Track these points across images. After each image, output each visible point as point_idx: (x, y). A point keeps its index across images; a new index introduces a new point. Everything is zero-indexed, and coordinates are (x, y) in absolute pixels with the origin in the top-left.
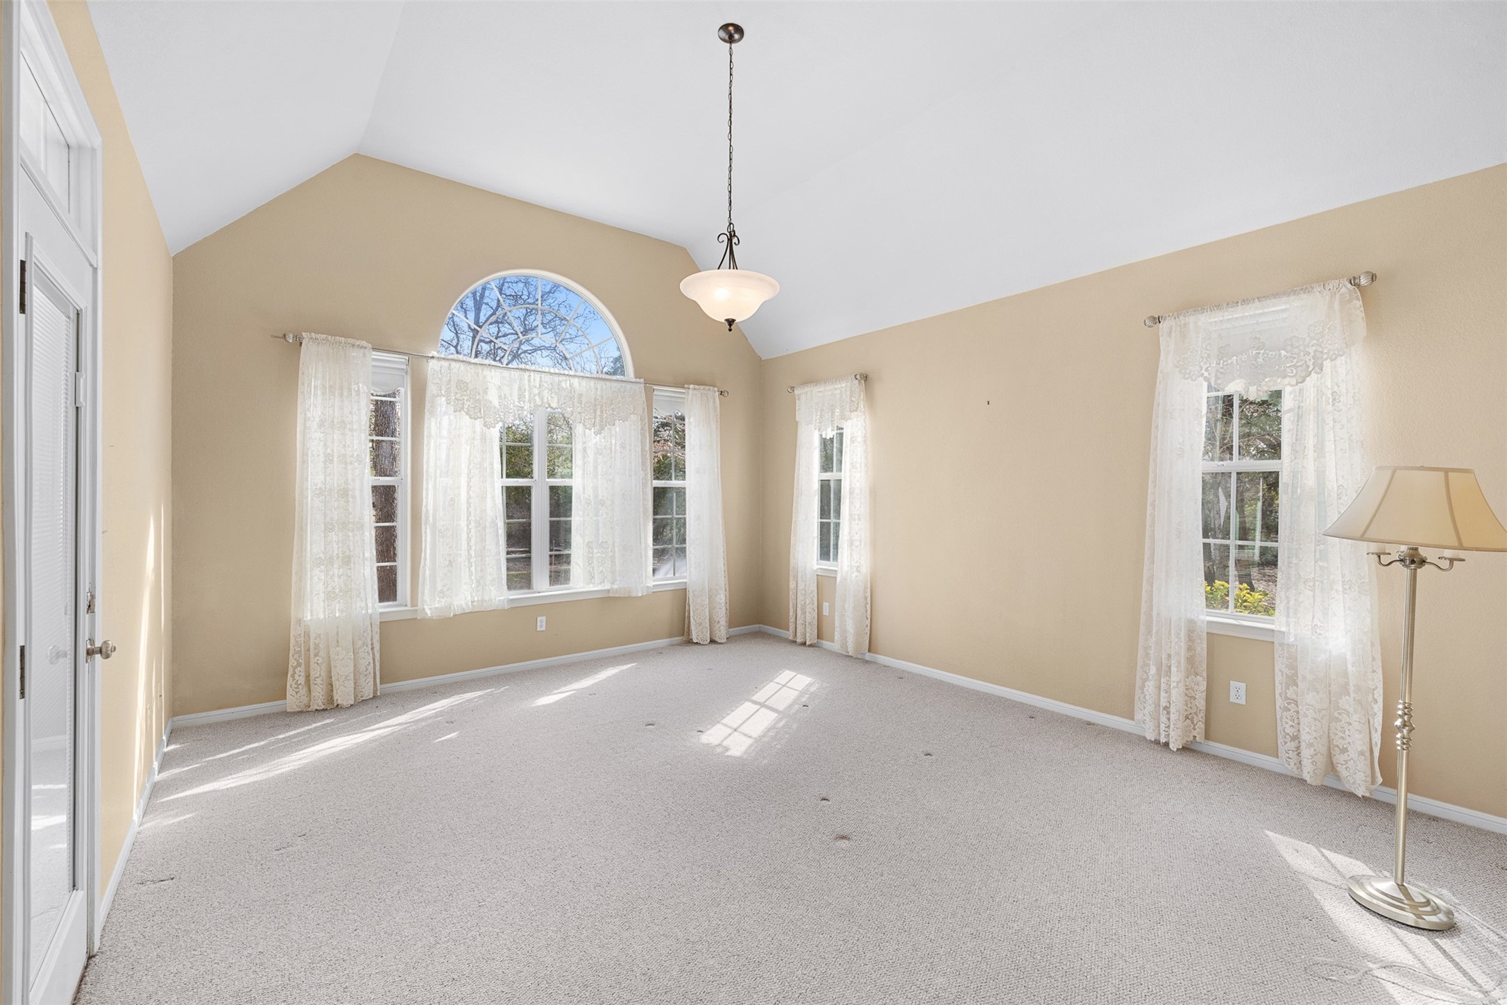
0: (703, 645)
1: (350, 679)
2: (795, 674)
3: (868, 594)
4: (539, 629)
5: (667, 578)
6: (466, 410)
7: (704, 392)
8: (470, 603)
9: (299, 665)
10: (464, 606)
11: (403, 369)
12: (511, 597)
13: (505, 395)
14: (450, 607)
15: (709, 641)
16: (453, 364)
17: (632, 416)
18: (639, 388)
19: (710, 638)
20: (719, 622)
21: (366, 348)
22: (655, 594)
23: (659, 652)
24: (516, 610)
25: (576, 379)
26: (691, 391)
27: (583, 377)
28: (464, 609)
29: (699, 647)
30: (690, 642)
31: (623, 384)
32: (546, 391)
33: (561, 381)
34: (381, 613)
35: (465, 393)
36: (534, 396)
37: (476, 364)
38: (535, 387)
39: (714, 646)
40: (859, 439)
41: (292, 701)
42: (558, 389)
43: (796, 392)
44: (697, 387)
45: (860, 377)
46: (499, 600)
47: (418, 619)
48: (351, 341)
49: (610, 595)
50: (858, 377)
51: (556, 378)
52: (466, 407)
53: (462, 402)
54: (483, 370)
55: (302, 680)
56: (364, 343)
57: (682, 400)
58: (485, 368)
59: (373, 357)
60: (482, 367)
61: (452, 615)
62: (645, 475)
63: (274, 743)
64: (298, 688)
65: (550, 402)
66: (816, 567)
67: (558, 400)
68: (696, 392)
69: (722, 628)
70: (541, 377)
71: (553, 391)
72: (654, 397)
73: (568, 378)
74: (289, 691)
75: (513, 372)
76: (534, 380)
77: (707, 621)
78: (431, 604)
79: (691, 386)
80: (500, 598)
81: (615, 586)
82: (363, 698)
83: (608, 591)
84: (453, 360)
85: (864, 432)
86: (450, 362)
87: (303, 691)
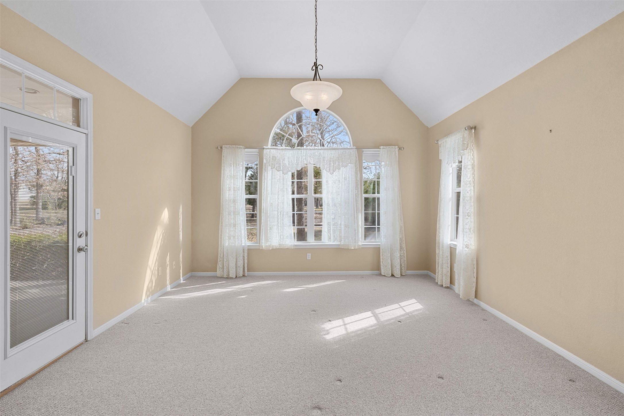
0: (387, 277)
1: (234, 268)
2: (416, 302)
3: (475, 262)
4: (308, 259)
5: (371, 242)
6: (276, 168)
7: (389, 149)
8: (278, 245)
9: (220, 261)
10: (276, 246)
11: (256, 154)
12: (295, 244)
13: (291, 160)
14: (270, 246)
15: (391, 275)
16: (272, 150)
17: (350, 164)
18: (354, 152)
19: (392, 274)
20: (396, 267)
21: (241, 148)
22: (363, 249)
23: (362, 277)
24: (297, 249)
25: (322, 151)
26: (381, 150)
27: (325, 149)
28: (276, 247)
29: (385, 277)
30: (380, 275)
31: (345, 150)
32: (309, 157)
33: (315, 152)
34: (248, 246)
35: (275, 161)
36: (303, 160)
37: (280, 149)
38: (304, 156)
39: (393, 278)
40: (470, 167)
41: (219, 273)
42: (314, 156)
43: (439, 143)
44: (385, 147)
45: (468, 128)
46: (290, 245)
47: (260, 249)
48: (237, 146)
49: (340, 247)
50: (466, 128)
51: (313, 151)
52: (276, 167)
53: (274, 165)
54: (282, 151)
55: (221, 266)
56: (241, 146)
57: (378, 155)
58: (283, 150)
59: (246, 151)
60: (282, 150)
61: (271, 249)
62: (358, 192)
63: (203, 286)
64: (220, 269)
65: (310, 162)
66: (449, 242)
67: (314, 160)
68: (384, 150)
69: (398, 270)
70: (306, 151)
71: (312, 157)
72: (363, 155)
73: (318, 151)
74: (218, 270)
75: (294, 151)
76: (303, 153)
77: (390, 266)
78: (264, 244)
79: (382, 147)
80: (290, 244)
81: (342, 243)
82: (239, 276)
83: (339, 245)
84: (271, 149)
85: (472, 162)
86: (270, 150)
87: (221, 270)
